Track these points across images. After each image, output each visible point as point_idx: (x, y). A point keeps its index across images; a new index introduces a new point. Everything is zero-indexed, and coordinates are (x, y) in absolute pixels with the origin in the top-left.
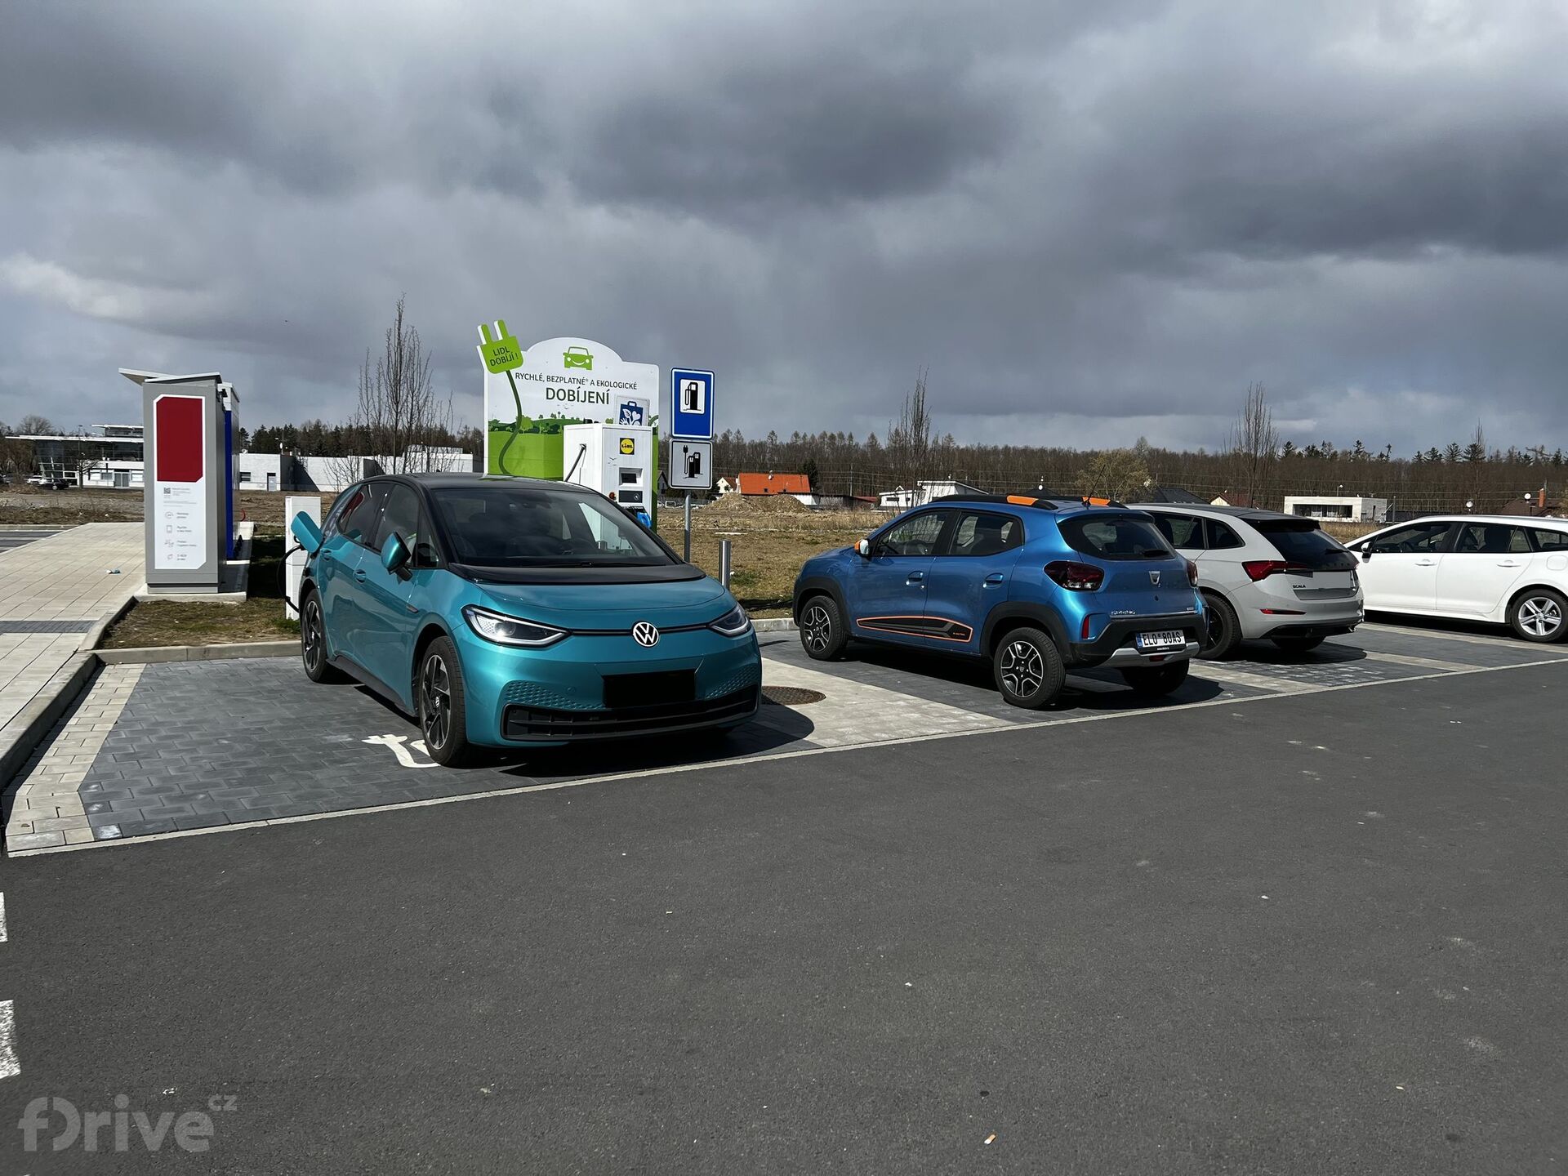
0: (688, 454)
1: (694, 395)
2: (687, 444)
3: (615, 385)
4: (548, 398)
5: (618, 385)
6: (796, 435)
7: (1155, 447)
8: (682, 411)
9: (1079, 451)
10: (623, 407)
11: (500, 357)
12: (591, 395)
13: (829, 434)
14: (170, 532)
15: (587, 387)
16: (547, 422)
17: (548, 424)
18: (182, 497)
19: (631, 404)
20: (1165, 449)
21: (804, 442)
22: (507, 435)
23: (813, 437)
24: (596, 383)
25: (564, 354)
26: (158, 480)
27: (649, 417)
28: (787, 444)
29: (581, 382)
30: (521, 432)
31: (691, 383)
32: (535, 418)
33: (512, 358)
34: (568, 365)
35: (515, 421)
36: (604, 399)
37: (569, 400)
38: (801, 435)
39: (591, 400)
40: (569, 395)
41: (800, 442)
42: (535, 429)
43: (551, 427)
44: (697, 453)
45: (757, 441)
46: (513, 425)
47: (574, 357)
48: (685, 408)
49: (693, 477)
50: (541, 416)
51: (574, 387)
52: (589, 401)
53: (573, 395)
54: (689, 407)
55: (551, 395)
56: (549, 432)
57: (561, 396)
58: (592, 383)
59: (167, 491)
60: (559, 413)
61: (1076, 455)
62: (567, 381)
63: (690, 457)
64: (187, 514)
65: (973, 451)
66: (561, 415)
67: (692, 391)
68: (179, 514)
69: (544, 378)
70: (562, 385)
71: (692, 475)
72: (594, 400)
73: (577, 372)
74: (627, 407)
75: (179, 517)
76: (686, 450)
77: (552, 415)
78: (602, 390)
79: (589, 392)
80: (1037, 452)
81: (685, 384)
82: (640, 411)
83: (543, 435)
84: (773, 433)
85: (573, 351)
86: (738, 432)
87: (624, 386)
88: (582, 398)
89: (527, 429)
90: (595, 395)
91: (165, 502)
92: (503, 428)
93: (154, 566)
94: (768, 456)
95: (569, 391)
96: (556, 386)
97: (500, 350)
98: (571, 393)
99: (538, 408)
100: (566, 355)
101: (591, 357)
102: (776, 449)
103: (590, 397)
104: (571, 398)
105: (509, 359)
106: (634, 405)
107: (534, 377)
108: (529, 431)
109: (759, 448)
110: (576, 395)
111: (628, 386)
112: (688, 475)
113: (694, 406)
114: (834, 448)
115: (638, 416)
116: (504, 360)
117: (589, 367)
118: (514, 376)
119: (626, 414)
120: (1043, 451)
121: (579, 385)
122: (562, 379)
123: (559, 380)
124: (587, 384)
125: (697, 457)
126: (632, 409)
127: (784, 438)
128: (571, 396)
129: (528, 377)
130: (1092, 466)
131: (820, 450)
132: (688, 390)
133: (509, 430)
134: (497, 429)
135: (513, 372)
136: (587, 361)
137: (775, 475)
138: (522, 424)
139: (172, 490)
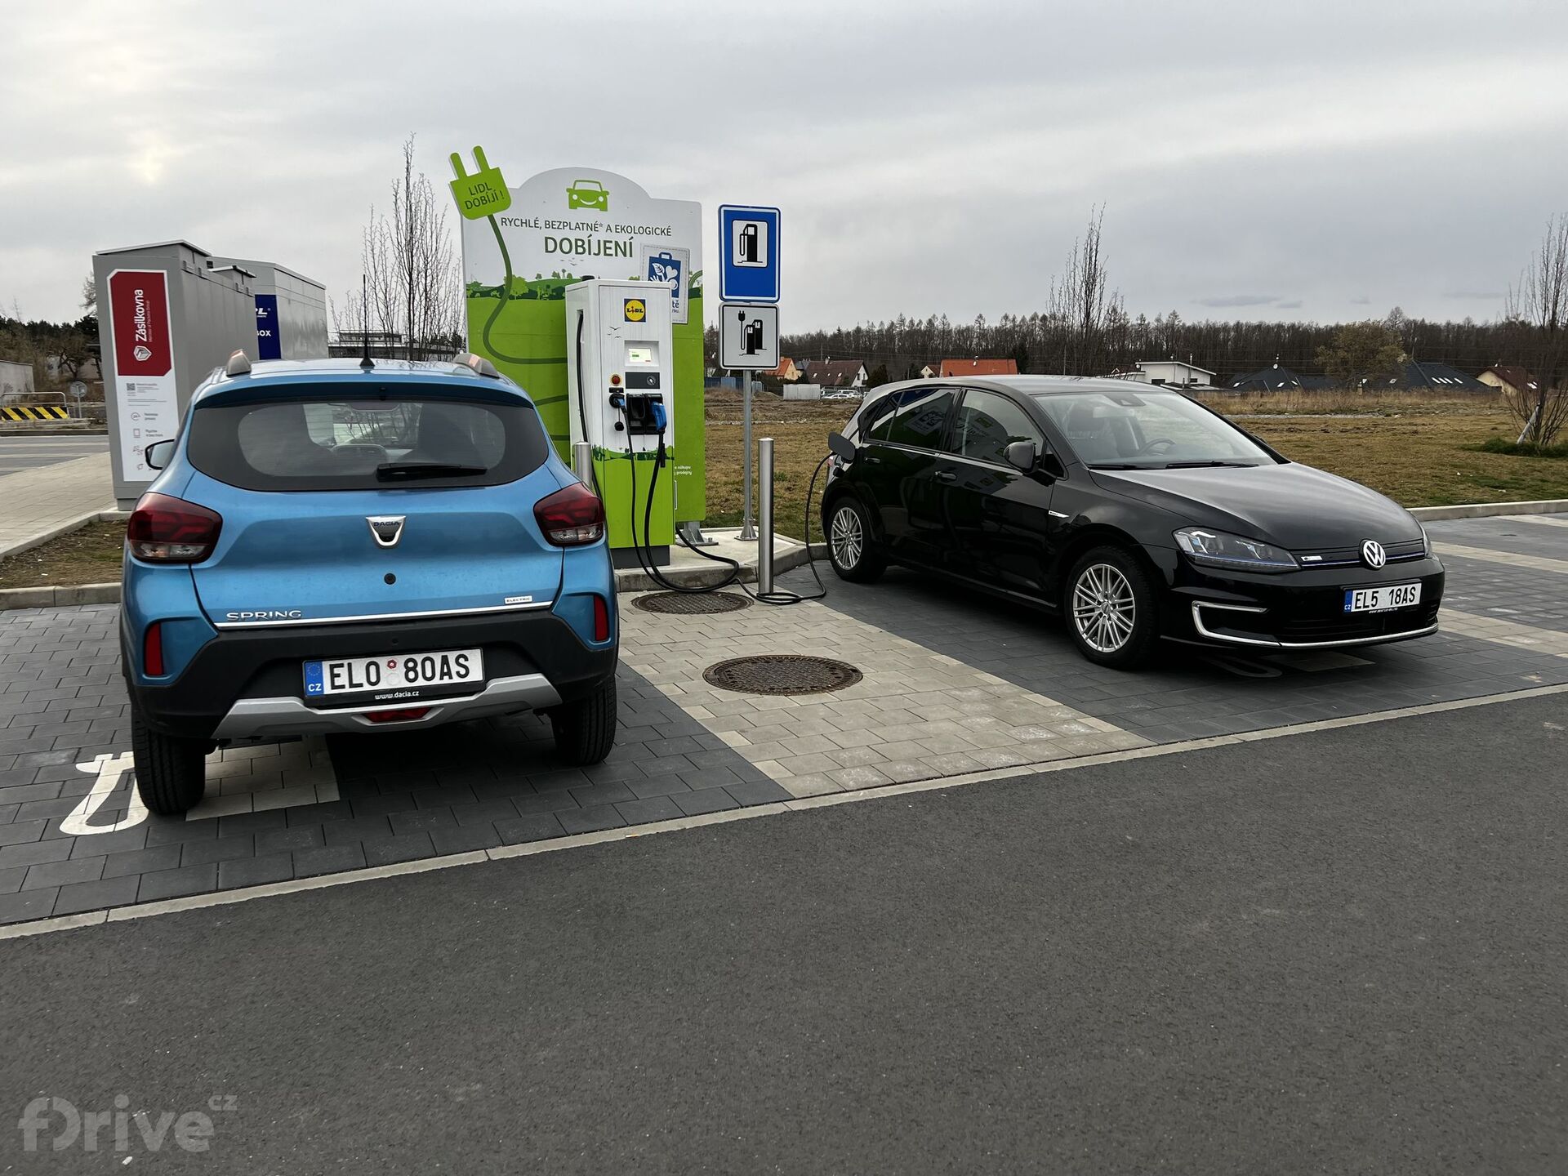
0: (745, 323)
1: (752, 241)
2: (742, 309)
3: (641, 231)
4: (547, 251)
5: (644, 231)
6: (1006, 317)
7: (1411, 318)
8: (735, 264)
9: (1322, 326)
10: (652, 260)
11: (478, 196)
12: (608, 245)
13: (1040, 316)
14: (138, 437)
15: (601, 235)
16: (547, 284)
17: (548, 287)
18: (149, 394)
19: (663, 256)
20: (1423, 320)
21: (1014, 325)
22: (493, 302)
23: (1023, 319)
24: (613, 229)
25: (568, 190)
26: (119, 375)
27: (690, 273)
28: (996, 327)
29: (593, 227)
30: (512, 298)
31: (748, 226)
32: (530, 278)
33: (495, 198)
34: (573, 205)
35: (503, 283)
36: (626, 250)
37: (577, 253)
38: (1011, 317)
39: (608, 251)
40: (577, 246)
41: (1009, 325)
42: (531, 294)
43: (553, 291)
44: (758, 321)
45: (964, 326)
46: (500, 289)
47: (580, 193)
48: (740, 259)
49: (754, 353)
50: (539, 276)
51: (583, 235)
52: (605, 254)
53: (582, 246)
54: (745, 257)
55: (552, 246)
56: (551, 297)
57: (566, 247)
58: (609, 228)
59: (131, 387)
60: (564, 271)
61: (1318, 330)
62: (573, 227)
63: (748, 326)
64: (156, 415)
65: (1201, 329)
66: (566, 274)
67: (749, 236)
68: (146, 414)
69: (541, 224)
70: (566, 233)
71: (751, 351)
72: (612, 252)
73: (588, 215)
74: (659, 260)
75: (146, 419)
76: (742, 317)
77: (554, 274)
78: (622, 238)
79: (605, 242)
80: (1273, 328)
81: (739, 226)
82: (676, 265)
83: (542, 301)
84: (981, 316)
85: (579, 187)
86: (944, 317)
87: (654, 231)
88: (595, 249)
89: (520, 293)
90: (612, 245)
91: (130, 400)
92: (486, 293)
93: (123, 478)
94: (975, 341)
95: (576, 240)
96: (558, 235)
97: (477, 188)
98: (580, 243)
99: (534, 266)
100: (571, 191)
101: (605, 194)
102: (983, 335)
103: (606, 248)
104: (580, 250)
105: (491, 199)
106: (667, 257)
107: (527, 223)
108: (524, 296)
109: (964, 333)
110: (586, 246)
111: (658, 231)
112: (745, 351)
113: (752, 256)
114: (1047, 331)
115: (675, 273)
116: (484, 201)
117: (603, 207)
118: (499, 223)
119: (657, 270)
120: (1280, 327)
121: (590, 232)
122: (566, 224)
123: (561, 226)
124: (602, 230)
125: (758, 326)
126: (665, 263)
127: (993, 322)
128: (580, 247)
129: (518, 223)
130: (1336, 340)
131: (1031, 333)
132: (744, 235)
133: (495, 296)
134: (478, 294)
135: (497, 217)
136: (601, 199)
137: (981, 361)
138: (513, 286)
139: (136, 386)
